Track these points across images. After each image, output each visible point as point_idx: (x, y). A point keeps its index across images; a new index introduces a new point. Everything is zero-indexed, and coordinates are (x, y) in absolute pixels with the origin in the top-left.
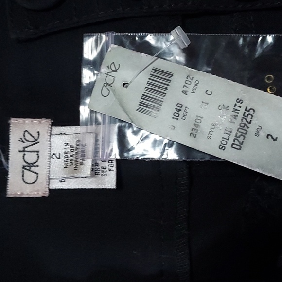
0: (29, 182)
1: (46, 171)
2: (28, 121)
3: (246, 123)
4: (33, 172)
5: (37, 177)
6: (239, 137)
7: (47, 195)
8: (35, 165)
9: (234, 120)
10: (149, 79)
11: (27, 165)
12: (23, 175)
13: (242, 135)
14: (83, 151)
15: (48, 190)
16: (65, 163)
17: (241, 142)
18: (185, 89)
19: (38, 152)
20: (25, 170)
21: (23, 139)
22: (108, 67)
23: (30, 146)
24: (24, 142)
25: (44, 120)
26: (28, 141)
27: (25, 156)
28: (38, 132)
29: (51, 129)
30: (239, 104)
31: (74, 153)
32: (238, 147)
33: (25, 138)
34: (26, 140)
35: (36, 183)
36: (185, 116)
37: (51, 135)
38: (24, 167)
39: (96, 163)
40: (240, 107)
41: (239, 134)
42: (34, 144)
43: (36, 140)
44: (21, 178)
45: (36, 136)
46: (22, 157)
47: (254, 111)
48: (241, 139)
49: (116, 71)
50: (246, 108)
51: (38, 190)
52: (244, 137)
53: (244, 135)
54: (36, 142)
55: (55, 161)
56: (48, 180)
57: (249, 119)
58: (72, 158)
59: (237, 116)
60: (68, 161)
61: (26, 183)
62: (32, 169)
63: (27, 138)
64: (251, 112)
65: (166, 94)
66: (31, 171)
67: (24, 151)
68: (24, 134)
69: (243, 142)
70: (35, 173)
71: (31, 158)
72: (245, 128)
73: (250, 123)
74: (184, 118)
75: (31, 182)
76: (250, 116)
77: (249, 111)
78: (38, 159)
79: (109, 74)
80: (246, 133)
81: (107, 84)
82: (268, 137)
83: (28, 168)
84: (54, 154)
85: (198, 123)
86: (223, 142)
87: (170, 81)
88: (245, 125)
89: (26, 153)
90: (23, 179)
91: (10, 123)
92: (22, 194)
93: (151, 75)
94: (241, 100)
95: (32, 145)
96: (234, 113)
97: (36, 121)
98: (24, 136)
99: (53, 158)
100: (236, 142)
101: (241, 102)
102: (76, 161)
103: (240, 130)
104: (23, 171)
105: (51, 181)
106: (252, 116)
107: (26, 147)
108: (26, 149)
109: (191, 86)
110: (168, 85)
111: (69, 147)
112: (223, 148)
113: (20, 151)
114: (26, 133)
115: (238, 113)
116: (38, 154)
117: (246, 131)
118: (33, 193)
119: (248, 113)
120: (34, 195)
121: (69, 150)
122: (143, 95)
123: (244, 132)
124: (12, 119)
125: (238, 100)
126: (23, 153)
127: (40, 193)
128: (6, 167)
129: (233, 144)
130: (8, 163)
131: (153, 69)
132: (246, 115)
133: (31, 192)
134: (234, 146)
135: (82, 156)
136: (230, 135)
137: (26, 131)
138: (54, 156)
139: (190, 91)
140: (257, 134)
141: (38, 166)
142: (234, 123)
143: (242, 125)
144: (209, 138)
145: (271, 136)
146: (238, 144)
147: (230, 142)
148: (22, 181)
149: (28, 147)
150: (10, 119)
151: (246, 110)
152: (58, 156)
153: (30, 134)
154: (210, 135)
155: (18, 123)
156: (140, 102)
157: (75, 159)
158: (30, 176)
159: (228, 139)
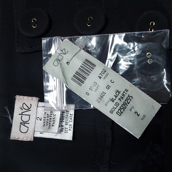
0: (23, 132)
1: (33, 126)
2: (26, 97)
3: (127, 103)
4: (26, 126)
5: (28, 130)
6: (121, 109)
7: (32, 140)
8: (27, 122)
9: (121, 100)
10: (82, 64)
11: (23, 122)
12: (20, 128)
13: (123, 108)
14: (54, 118)
15: (33, 137)
16: (44, 123)
17: (122, 112)
18: (101, 76)
19: (30, 115)
20: (21, 125)
21: (22, 108)
22: (61, 50)
23: (26, 112)
24: (22, 110)
25: (34, 98)
26: (24, 109)
27: (22, 117)
28: (31, 104)
29: (38, 103)
30: (125, 92)
31: (49, 118)
32: (120, 114)
33: (23, 107)
34: (24, 108)
35: (27, 133)
36: (96, 90)
37: (38, 106)
38: (21, 123)
39: (62, 125)
40: (126, 94)
41: (122, 107)
42: (28, 111)
43: (29, 109)
44: (19, 129)
45: (29, 106)
46: (21, 118)
47: (132, 98)
48: (122, 110)
49: (65, 54)
50: (129, 95)
51: (28, 137)
52: (124, 110)
53: (124, 109)
54: (29, 110)
55: (38, 122)
56: (33, 132)
57: (129, 101)
58: (47, 121)
59: (123, 98)
60: (46, 122)
61: (22, 132)
62: (26, 125)
63: (24, 107)
64: (131, 98)
65: (89, 75)
66: (25, 126)
67: (22, 114)
68: (23, 105)
69: (123, 112)
70: (27, 127)
71: (25, 118)
72: (126, 105)
73: (129, 103)
74: (95, 91)
75: (24, 132)
76: (129, 100)
77: (130, 97)
78: (29, 120)
79: (61, 54)
80: (125, 108)
81: (58, 59)
82: (135, 113)
83: (23, 124)
84: (38, 117)
85: (102, 96)
86: (113, 109)
87: (93, 69)
88: (126, 104)
89: (23, 115)
90: (20, 130)
91: (16, 98)
92: (19, 138)
93: (84, 62)
94: (127, 90)
95: (27, 111)
96: (122, 96)
97: (30, 98)
98: (23, 106)
99: (38, 120)
100: (119, 111)
101: (127, 91)
102: (50, 123)
103: (123, 106)
104: (20, 125)
105: (35, 132)
106: (131, 100)
107: (23, 112)
108: (23, 113)
109: (104, 75)
110: (92, 71)
111: (46, 115)
112: (112, 113)
113: (19, 114)
114: (24, 104)
115: (124, 97)
116: (29, 117)
117: (126, 107)
118: (25, 138)
119: (129, 98)
120: (25, 139)
121: (46, 116)
122: (77, 72)
123: (125, 107)
124: (17, 96)
125: (126, 90)
126: (21, 115)
127: (28, 139)
128: (11, 122)
129: (117, 112)
130: (12, 120)
131: (86, 60)
132: (128, 99)
133: (24, 138)
134: (118, 113)
135: (53, 121)
136: (117, 106)
137: (24, 103)
138: (38, 119)
139: (103, 77)
140: (131, 110)
141: (29, 123)
142: (121, 101)
143: (125, 103)
144: (106, 105)
145: (137, 113)
146: (120, 112)
147: (117, 110)
148: (19, 131)
149: (24, 112)
150: (16, 96)
151: (128, 96)
152: (40, 119)
153: (26, 105)
154: (107, 104)
155: (20, 98)
156: (74, 75)
157: (49, 122)
158: (24, 129)
159: (116, 109)
